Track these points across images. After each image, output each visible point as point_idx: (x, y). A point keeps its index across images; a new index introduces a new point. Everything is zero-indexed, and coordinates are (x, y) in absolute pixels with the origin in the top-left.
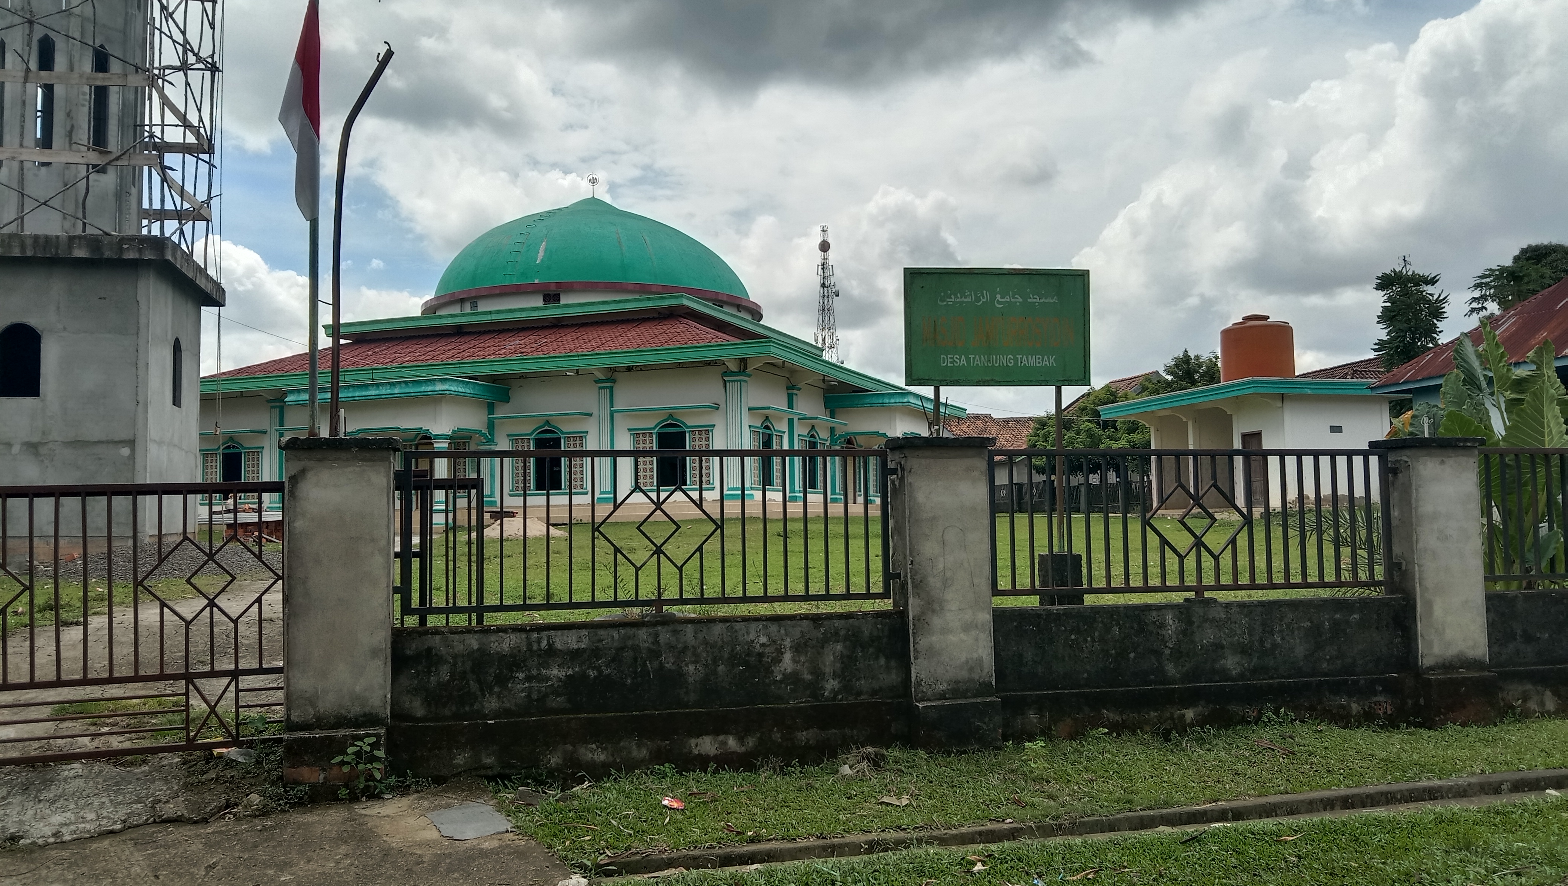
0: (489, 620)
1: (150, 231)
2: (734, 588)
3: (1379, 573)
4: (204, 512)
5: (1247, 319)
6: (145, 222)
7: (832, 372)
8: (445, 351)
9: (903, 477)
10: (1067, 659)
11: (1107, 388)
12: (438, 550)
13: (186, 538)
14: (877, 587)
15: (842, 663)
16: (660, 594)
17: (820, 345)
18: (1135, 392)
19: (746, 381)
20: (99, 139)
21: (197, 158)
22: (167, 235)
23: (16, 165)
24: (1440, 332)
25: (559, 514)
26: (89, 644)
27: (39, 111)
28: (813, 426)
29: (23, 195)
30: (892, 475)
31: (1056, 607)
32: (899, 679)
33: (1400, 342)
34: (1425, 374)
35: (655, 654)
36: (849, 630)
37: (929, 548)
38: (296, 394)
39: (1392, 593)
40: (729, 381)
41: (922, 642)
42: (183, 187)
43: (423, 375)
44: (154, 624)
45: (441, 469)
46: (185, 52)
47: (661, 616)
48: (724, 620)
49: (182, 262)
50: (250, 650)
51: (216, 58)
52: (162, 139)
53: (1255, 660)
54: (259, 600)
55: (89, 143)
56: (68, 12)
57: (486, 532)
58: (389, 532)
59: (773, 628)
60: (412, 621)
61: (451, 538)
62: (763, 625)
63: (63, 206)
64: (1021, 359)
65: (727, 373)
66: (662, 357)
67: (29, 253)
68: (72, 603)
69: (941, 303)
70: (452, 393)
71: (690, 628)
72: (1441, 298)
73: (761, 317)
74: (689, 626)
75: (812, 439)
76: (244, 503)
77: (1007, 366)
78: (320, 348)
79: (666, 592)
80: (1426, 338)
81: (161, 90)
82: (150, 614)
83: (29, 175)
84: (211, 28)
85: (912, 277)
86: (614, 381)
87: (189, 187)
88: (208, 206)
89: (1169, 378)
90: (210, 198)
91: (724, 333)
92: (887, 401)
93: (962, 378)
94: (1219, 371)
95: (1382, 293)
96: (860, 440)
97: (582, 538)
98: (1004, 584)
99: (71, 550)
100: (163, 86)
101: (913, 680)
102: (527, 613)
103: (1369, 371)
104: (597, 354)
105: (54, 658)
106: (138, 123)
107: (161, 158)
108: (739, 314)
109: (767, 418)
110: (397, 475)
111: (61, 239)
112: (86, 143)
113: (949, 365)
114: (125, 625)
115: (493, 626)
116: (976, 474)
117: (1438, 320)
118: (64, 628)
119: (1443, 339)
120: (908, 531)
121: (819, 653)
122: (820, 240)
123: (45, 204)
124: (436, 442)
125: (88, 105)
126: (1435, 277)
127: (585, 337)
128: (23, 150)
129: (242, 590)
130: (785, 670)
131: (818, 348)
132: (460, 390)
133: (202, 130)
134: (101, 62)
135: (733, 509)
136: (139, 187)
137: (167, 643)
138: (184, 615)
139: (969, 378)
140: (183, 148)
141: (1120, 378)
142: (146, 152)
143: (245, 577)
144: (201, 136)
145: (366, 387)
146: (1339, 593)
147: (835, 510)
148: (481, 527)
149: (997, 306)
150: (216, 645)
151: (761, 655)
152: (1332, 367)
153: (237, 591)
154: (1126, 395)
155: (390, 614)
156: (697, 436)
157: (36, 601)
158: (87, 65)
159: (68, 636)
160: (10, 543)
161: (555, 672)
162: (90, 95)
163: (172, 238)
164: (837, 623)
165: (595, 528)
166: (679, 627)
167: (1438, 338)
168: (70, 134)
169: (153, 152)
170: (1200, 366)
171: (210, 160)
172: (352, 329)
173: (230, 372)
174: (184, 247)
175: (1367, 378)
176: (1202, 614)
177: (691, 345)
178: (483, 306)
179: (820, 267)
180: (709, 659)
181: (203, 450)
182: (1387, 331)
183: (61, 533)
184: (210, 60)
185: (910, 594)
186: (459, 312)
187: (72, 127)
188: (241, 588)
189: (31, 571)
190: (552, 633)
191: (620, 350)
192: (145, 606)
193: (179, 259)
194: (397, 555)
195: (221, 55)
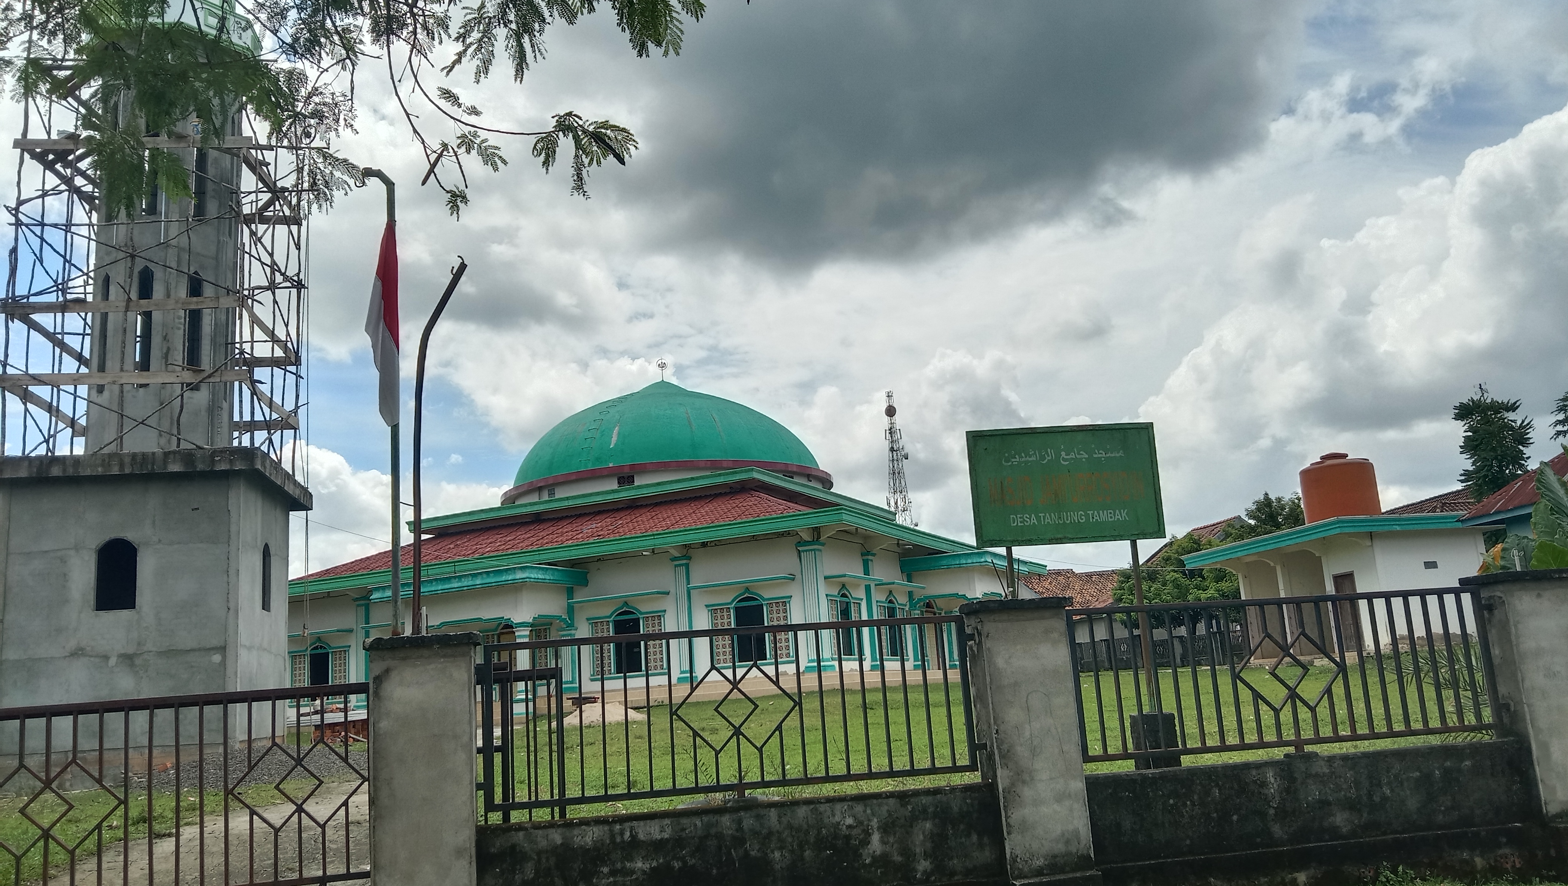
0: (572, 812)
1: (240, 443)
2: (815, 767)
3: (1487, 715)
4: (292, 713)
5: (1324, 458)
6: (236, 434)
7: (906, 535)
8: (524, 540)
9: (980, 642)
10: (1167, 825)
11: (1189, 536)
12: (519, 742)
13: (274, 744)
14: (963, 760)
15: (932, 842)
16: (740, 778)
17: (892, 509)
18: (1219, 538)
19: (820, 550)
20: (193, 358)
21: (285, 370)
22: (257, 445)
23: (116, 388)
24: (1529, 458)
25: (637, 697)
26: (181, 856)
27: (138, 337)
28: (891, 592)
29: (122, 416)
30: (970, 640)
31: (1152, 771)
32: (993, 856)
33: (1487, 471)
34: (1516, 503)
35: (739, 840)
36: (937, 807)
37: (1013, 716)
38: (381, 591)
39: (1505, 736)
40: (803, 551)
41: (1015, 815)
42: (271, 399)
43: (504, 564)
44: (243, 832)
45: (523, 660)
46: (273, 273)
47: (743, 801)
48: (808, 802)
49: (270, 470)
50: (338, 855)
51: (302, 276)
52: (252, 354)
53: (1365, 815)
54: (345, 804)
55: (184, 363)
56: (166, 245)
57: (567, 721)
58: (471, 727)
59: (859, 808)
60: (495, 818)
61: (531, 727)
62: (849, 805)
63: (159, 424)
64: (1093, 514)
65: (801, 543)
66: (736, 531)
67: (127, 471)
68: (165, 814)
69: (1006, 464)
70: (532, 580)
71: (773, 813)
72: (1525, 423)
73: (831, 485)
74: (773, 810)
75: (891, 605)
76: (332, 703)
77: (1079, 522)
78: (402, 545)
79: (750, 774)
80: (1513, 466)
81: (251, 309)
82: (240, 822)
83: (128, 396)
84: (297, 249)
85: (975, 439)
86: (690, 558)
87: (277, 399)
88: (295, 415)
89: (1252, 522)
90: (297, 407)
91: (796, 503)
92: (964, 562)
93: (1034, 537)
94: (1302, 512)
95: (1460, 423)
96: (940, 603)
97: (661, 721)
98: (1095, 748)
99: (164, 760)
100: (253, 306)
101: (1008, 856)
102: (611, 803)
103: (1459, 503)
104: (671, 533)
105: (147, 871)
106: (229, 341)
107: (251, 372)
108: (810, 484)
109: (844, 586)
110: (478, 668)
111: (156, 454)
112: (181, 364)
113: (1019, 524)
114: (216, 835)
115: (575, 819)
116: (1055, 635)
117: (1524, 446)
118: (157, 841)
119: (1532, 465)
120: (990, 699)
121: (907, 833)
122: (884, 406)
123: (142, 423)
124: (517, 631)
125: (183, 328)
126: (1515, 403)
127: (660, 516)
128: (123, 374)
129: (329, 793)
130: (874, 852)
131: (890, 512)
132: (540, 576)
133: (289, 345)
134: (195, 288)
135: (810, 682)
136: (230, 403)
137: (257, 851)
138: (272, 822)
139: (1041, 537)
140: (273, 362)
141: (1202, 525)
142: (237, 368)
143: (333, 779)
144: (288, 350)
145: (449, 579)
146: (1451, 739)
147: (914, 677)
148: (561, 715)
149: (1063, 462)
150: (304, 851)
151: (848, 838)
152: (1419, 501)
153: (325, 794)
154: (1210, 542)
155: (474, 812)
156: (775, 608)
157: (130, 814)
158: (182, 292)
159: (161, 848)
160: (106, 756)
161: (639, 864)
162: (185, 318)
163: (262, 448)
164: (925, 800)
165: (674, 711)
166: (762, 812)
167: (1526, 464)
168: (166, 356)
169: (243, 368)
170: (1283, 509)
171: (297, 372)
172: (435, 524)
173: (317, 574)
174: (273, 456)
175: (1457, 510)
176: (1304, 770)
177: (764, 518)
178: (560, 493)
179: (888, 432)
180: (795, 844)
181: (292, 652)
182: (1471, 461)
183: (155, 743)
184: (296, 278)
185: (998, 765)
186: (538, 500)
187: (169, 349)
188: (329, 791)
189: (126, 783)
190: (635, 824)
191: (693, 527)
192: (235, 814)
193: (268, 467)
194: (479, 751)
195: (307, 274)
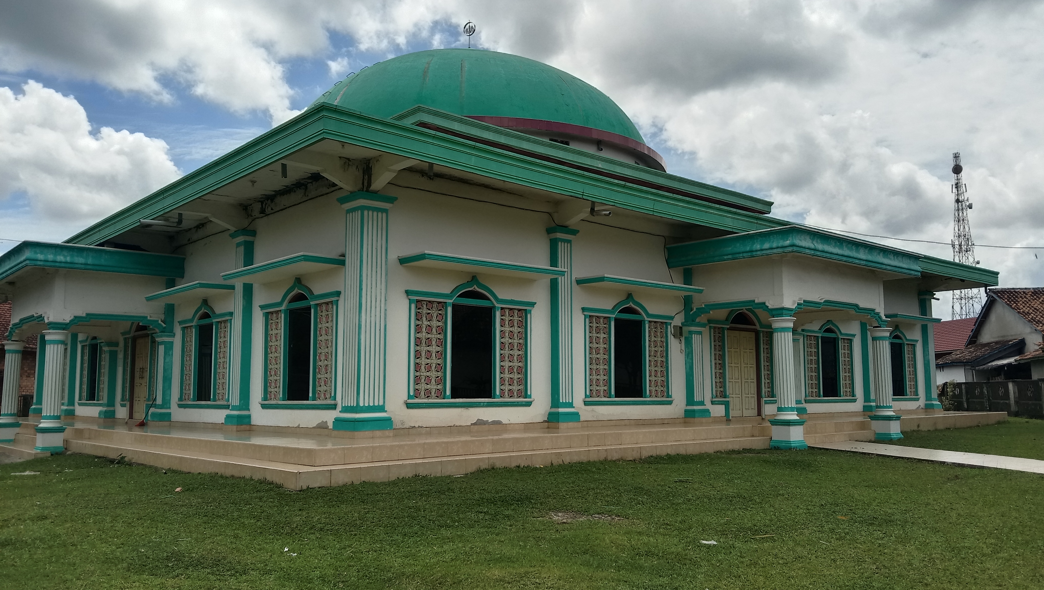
28: (630, 295)
40: (348, 211)
65: (345, 196)
75: (627, 316)
86: (253, 233)
109: (473, 278)
156: (324, 313)
179: (954, 186)
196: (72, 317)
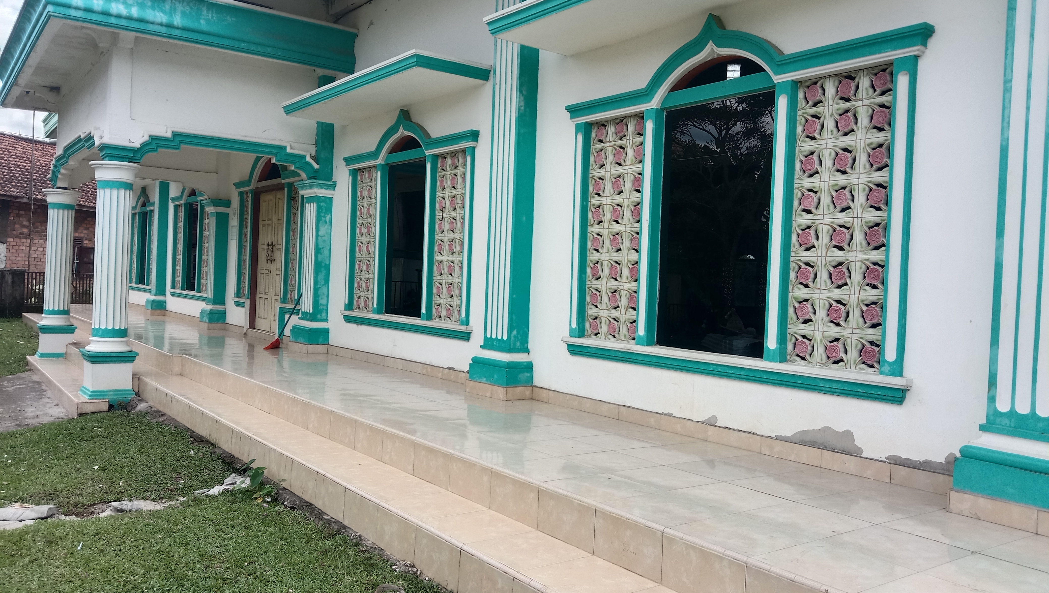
196: (146, 138)
